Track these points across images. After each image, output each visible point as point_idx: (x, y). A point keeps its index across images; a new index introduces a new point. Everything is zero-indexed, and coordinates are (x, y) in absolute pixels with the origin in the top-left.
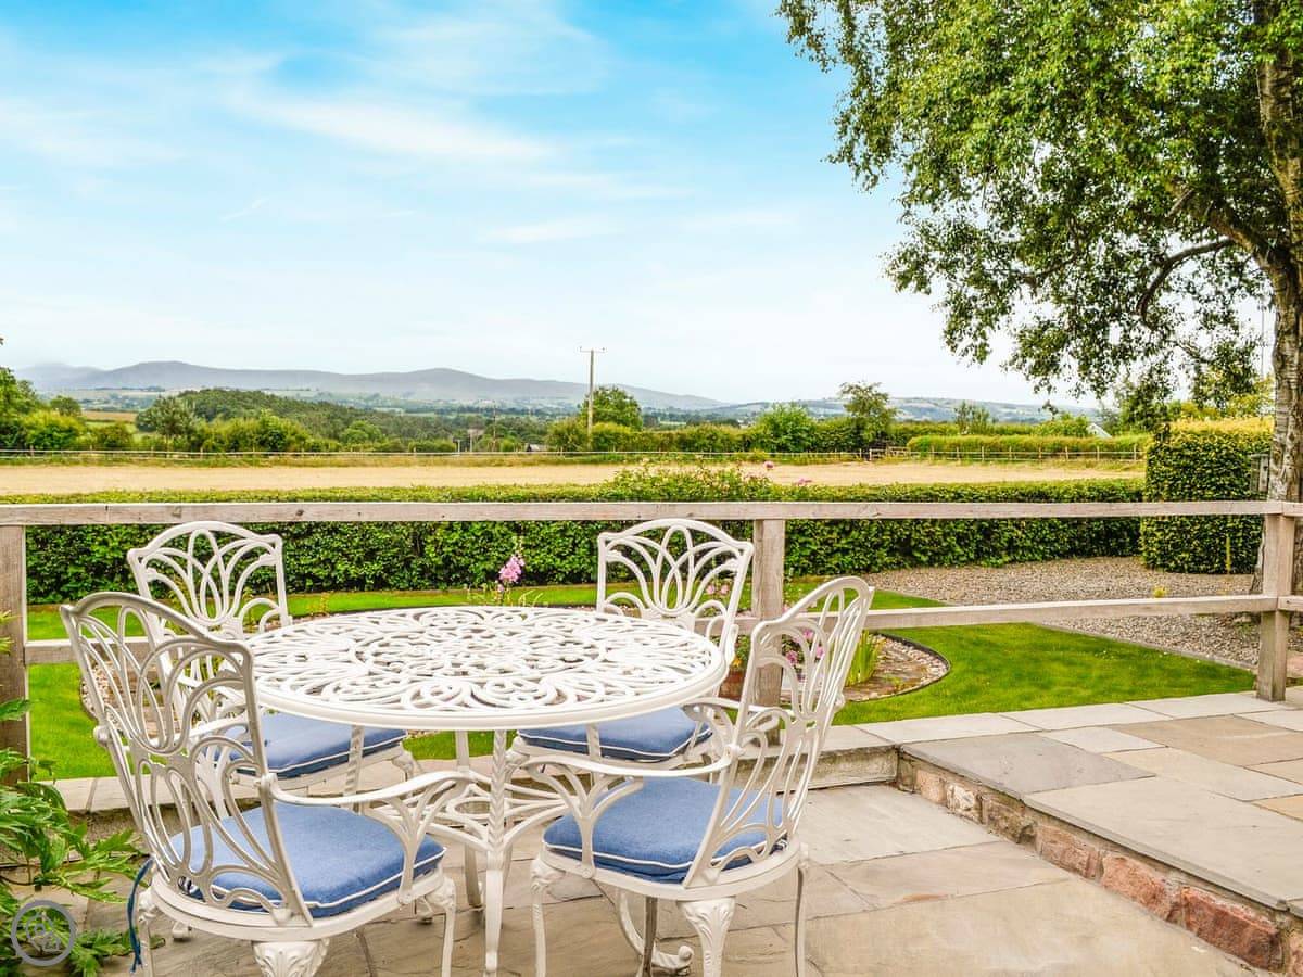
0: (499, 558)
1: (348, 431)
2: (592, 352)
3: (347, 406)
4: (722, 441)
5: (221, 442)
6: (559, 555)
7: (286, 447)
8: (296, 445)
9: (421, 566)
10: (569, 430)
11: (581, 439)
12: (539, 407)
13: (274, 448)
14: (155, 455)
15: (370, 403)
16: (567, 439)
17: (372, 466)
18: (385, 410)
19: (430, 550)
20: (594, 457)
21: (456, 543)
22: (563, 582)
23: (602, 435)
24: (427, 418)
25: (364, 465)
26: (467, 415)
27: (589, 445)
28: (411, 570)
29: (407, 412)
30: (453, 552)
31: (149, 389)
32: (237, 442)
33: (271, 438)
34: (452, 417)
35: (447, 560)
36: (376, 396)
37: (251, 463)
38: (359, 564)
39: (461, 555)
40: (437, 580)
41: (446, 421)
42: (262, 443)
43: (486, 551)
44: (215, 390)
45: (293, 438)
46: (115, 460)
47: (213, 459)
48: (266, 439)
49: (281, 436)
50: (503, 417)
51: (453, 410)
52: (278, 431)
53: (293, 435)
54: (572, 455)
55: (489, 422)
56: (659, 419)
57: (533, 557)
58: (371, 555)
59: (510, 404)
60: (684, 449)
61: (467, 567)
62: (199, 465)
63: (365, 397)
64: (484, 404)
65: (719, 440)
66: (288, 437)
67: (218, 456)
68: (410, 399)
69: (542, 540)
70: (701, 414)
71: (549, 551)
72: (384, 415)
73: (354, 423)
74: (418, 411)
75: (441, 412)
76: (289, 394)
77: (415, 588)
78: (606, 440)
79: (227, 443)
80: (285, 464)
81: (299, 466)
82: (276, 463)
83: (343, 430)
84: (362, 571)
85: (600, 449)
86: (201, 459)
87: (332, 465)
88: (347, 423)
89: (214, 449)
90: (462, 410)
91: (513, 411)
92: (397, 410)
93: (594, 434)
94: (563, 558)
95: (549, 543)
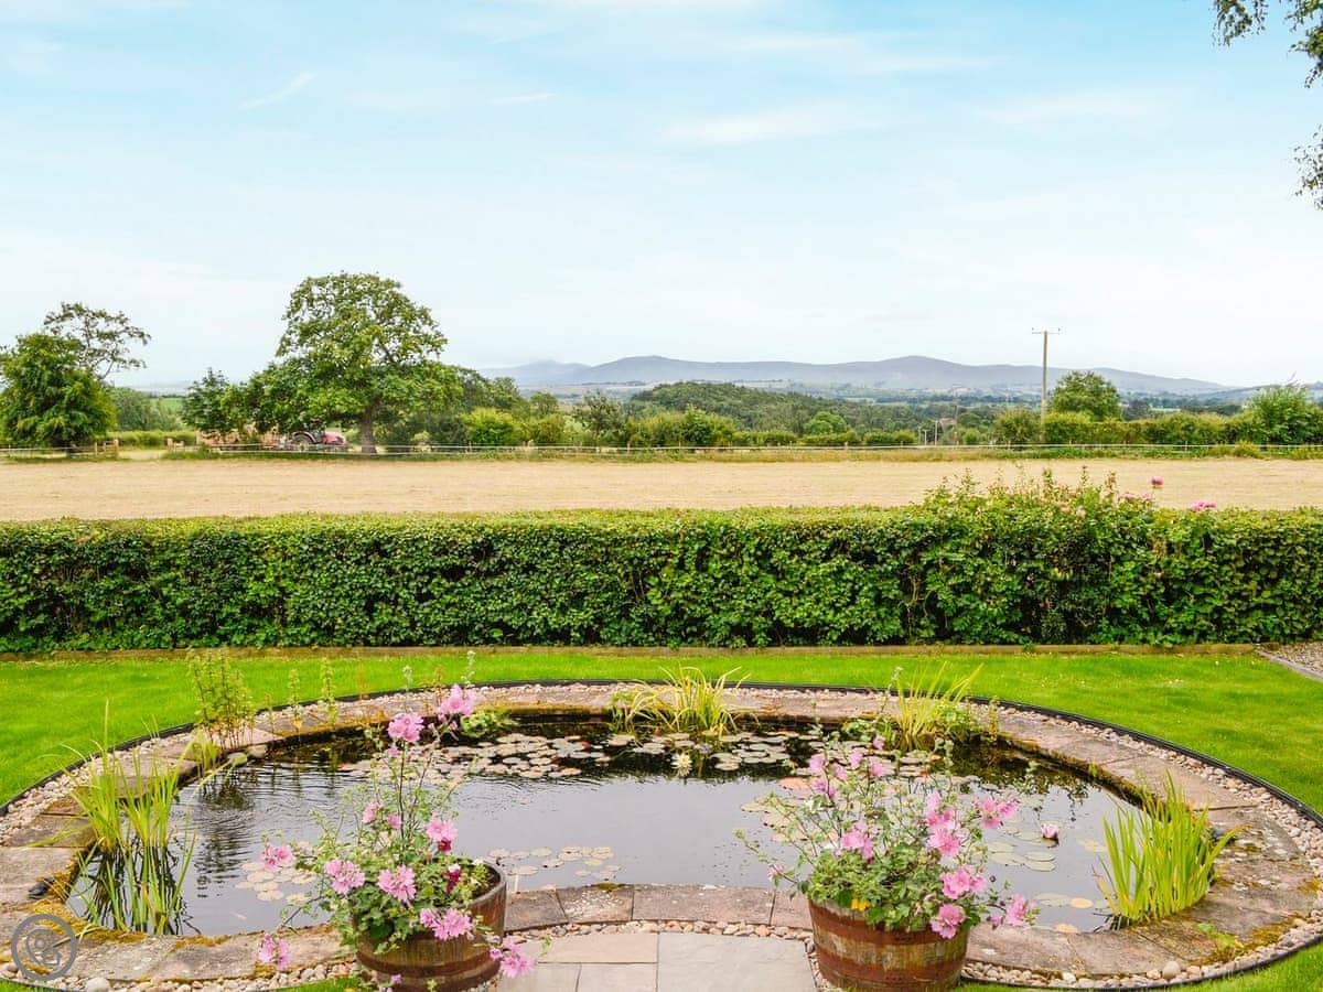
0: (747, 609)
1: (813, 421)
2: (1046, 334)
3: (815, 396)
4: (1201, 431)
5: (648, 437)
6: (832, 605)
7: (712, 442)
8: (722, 440)
9: (642, 615)
10: (1017, 421)
11: (1031, 432)
12: (1018, 394)
13: (700, 443)
14: (584, 451)
15: (841, 393)
16: (1015, 432)
17: (799, 461)
18: (857, 400)
19: (654, 596)
20: (1047, 451)
21: (688, 588)
22: (839, 642)
23: (1055, 426)
24: (898, 408)
25: (792, 460)
26: (941, 403)
27: (1041, 437)
28: (630, 620)
29: (879, 401)
30: (684, 598)
31: (631, 383)
32: (663, 437)
33: (696, 433)
34: (924, 406)
35: (677, 608)
36: (848, 385)
37: (676, 459)
38: (563, 610)
39: (694, 602)
40: (666, 635)
41: (919, 410)
42: (688, 438)
43: (730, 597)
44: (688, 383)
45: (720, 432)
46: (544, 456)
47: (638, 455)
48: (692, 434)
49: (707, 430)
50: (978, 405)
51: (925, 399)
52: (704, 425)
53: (720, 429)
54: (1021, 449)
55: (963, 411)
56: (1151, 405)
57: (795, 608)
58: (577, 600)
59: (987, 392)
60: (1153, 442)
61: (703, 618)
62: (625, 460)
63: (837, 386)
64: (962, 391)
65: (1196, 432)
66: (714, 432)
67: (645, 451)
68: (883, 388)
69: (808, 585)
70: (1200, 400)
71: (818, 601)
72: (855, 405)
73: (820, 414)
74: (890, 400)
75: (914, 401)
76: (760, 386)
77: (635, 644)
78: (1061, 432)
79: (653, 438)
80: (711, 459)
81: (725, 461)
82: (702, 458)
83: (807, 420)
84: (565, 621)
85: (1053, 442)
86: (627, 454)
87: (758, 461)
88: (812, 414)
89: (641, 444)
90: (936, 398)
91: (989, 399)
92: (868, 400)
93: (1047, 425)
94: (837, 610)
95: (818, 589)
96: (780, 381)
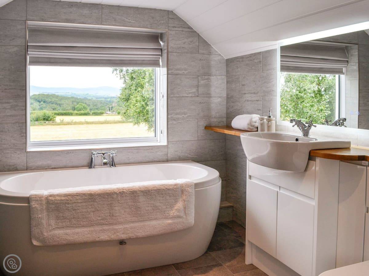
3: (79, 97)
24: (101, 100)
26: (113, 99)
29: (96, 98)
36: (88, 94)
41: (107, 101)
44: (42, 94)
49: (49, 117)
51: (109, 98)
63: (85, 94)
68: (97, 95)
72: (90, 100)
73: (80, 104)
75: (106, 98)
79: (35, 119)
80: (50, 125)
81: (54, 125)
82: (47, 124)
83: (76, 105)
96: (69, 93)
